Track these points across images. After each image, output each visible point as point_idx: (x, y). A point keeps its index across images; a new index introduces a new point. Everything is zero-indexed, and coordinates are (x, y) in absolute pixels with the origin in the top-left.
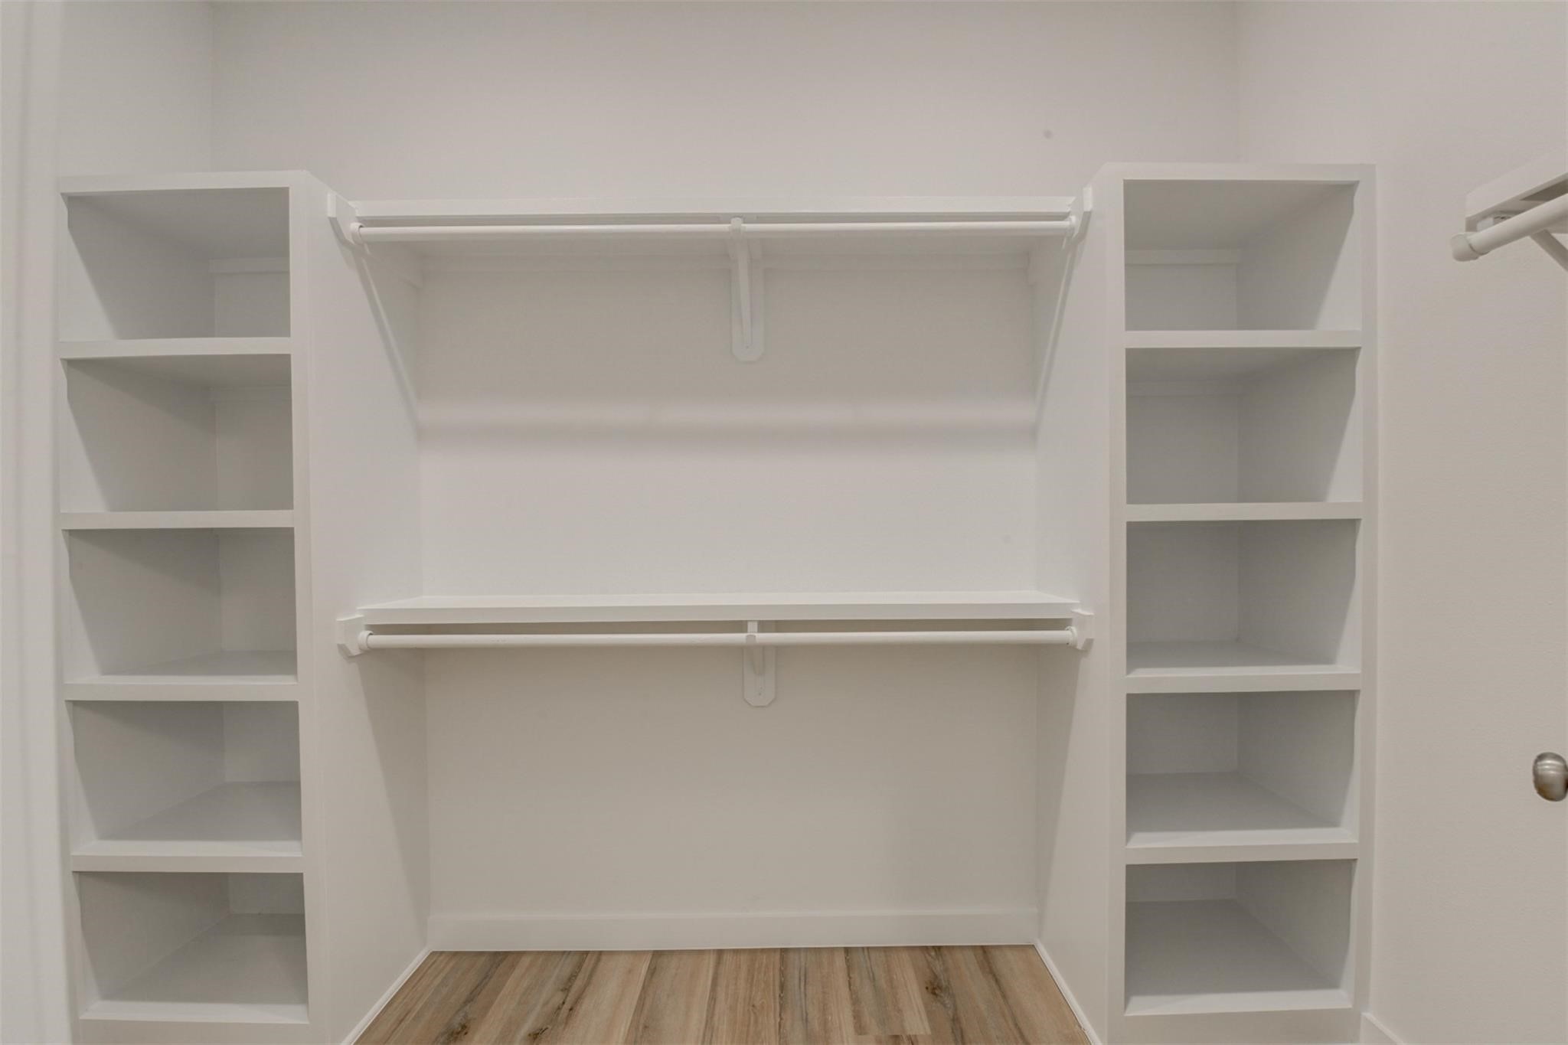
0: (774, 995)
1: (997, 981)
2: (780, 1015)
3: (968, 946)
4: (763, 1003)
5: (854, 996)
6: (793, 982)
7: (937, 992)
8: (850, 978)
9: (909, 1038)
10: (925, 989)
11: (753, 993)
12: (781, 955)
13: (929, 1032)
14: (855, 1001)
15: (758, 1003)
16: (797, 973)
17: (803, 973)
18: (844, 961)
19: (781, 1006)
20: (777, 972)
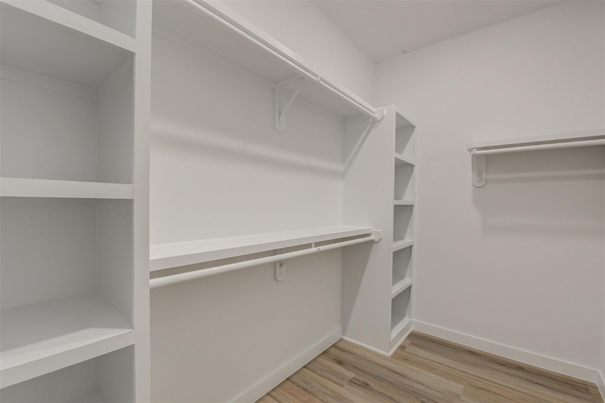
0: (307, 394)
1: (348, 352)
2: (318, 398)
3: (330, 347)
4: (307, 398)
5: (326, 378)
6: (305, 386)
7: (341, 363)
8: (318, 374)
9: (353, 378)
10: (338, 364)
11: (300, 398)
12: (289, 381)
13: (355, 374)
14: (329, 379)
15: (306, 400)
16: (302, 383)
17: (304, 382)
18: (309, 371)
19: (314, 395)
20: (297, 387)
